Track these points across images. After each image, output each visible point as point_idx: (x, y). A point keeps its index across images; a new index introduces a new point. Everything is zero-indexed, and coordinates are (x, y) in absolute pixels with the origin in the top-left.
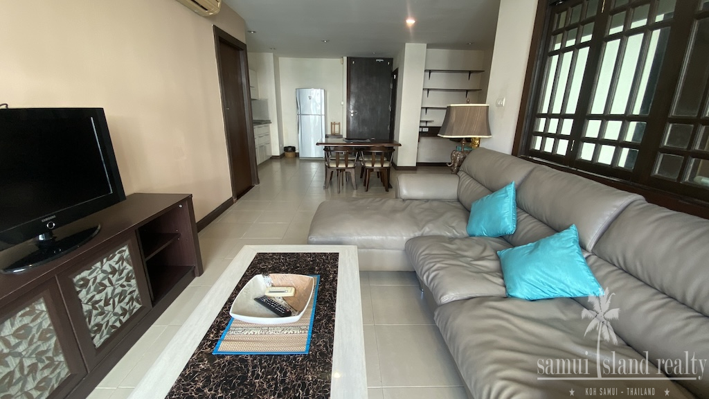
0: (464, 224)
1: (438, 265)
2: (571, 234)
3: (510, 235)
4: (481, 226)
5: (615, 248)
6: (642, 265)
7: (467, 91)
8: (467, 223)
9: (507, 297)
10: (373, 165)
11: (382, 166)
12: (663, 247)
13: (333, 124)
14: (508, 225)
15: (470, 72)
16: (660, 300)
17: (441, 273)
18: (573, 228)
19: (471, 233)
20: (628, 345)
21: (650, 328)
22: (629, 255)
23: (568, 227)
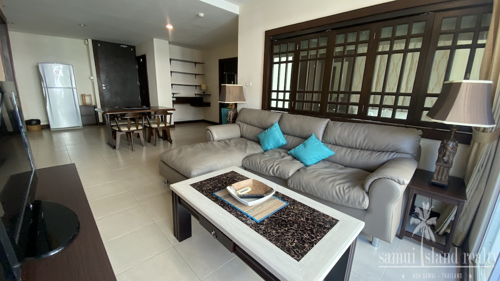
0: (259, 146)
1: (275, 163)
2: (313, 137)
3: (285, 145)
4: (270, 145)
5: (331, 137)
6: (341, 141)
7: (196, 75)
8: (261, 145)
9: (307, 166)
10: (158, 126)
11: (166, 125)
12: (346, 134)
13: (83, 96)
14: (282, 140)
15: (196, 63)
16: (349, 150)
17: (281, 165)
18: (313, 134)
19: (265, 149)
20: (346, 166)
21: (351, 159)
22: (337, 139)
23: (311, 135)
